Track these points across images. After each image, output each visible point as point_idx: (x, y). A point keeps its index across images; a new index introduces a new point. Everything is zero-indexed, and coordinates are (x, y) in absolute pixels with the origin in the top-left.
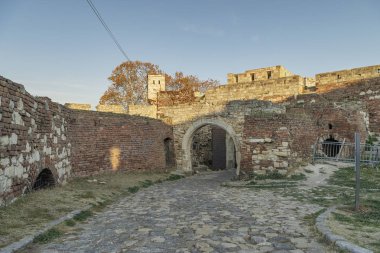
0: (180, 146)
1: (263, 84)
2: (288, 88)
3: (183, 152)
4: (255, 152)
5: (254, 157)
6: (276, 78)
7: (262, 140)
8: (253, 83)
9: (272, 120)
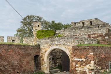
0: (43, 59)
1: (88, 27)
2: (100, 30)
3: (45, 63)
4: (77, 66)
5: (77, 69)
6: (95, 24)
7: (81, 60)
8: (83, 27)
9: (85, 49)
